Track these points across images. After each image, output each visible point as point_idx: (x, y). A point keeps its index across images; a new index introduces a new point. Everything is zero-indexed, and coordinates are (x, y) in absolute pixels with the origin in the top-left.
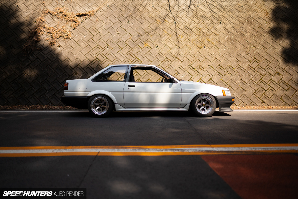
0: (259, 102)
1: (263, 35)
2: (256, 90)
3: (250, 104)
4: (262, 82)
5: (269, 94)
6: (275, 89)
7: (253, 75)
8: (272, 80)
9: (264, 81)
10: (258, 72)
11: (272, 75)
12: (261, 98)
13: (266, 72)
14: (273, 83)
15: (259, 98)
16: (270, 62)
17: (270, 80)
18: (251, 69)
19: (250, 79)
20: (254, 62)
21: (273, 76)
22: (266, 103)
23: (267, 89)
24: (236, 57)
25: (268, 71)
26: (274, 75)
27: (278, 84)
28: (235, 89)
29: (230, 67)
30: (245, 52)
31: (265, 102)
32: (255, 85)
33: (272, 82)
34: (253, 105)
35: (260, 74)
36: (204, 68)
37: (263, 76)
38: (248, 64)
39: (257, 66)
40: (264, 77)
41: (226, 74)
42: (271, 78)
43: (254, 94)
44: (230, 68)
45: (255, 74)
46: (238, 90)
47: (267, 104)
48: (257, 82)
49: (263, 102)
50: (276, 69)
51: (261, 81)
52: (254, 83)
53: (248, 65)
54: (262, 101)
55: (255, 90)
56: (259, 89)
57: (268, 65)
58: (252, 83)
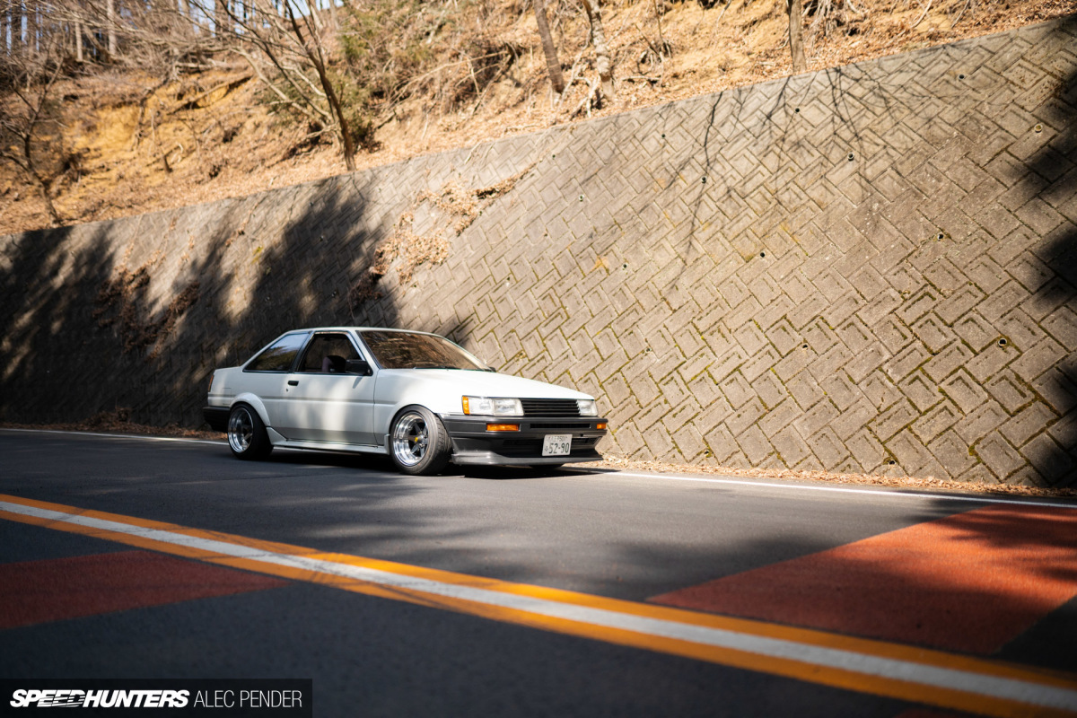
0: (877, 459)
1: (1002, 183)
2: (882, 409)
3: (837, 465)
4: (920, 380)
5: (930, 427)
6: (960, 409)
7: (895, 350)
8: (966, 370)
9: (930, 373)
10: (919, 339)
11: (973, 351)
12: (890, 445)
13: (952, 336)
14: (964, 382)
15: (883, 441)
16: (988, 296)
17: (956, 371)
18: (895, 328)
19: (877, 366)
20: (922, 297)
21: (976, 354)
22: (902, 464)
23: (928, 406)
24: (855, 285)
25: (960, 334)
26: (983, 350)
27: (984, 388)
28: (806, 405)
29: (821, 323)
30: (901, 261)
31: (897, 461)
32: (886, 391)
33: (960, 378)
34: (848, 468)
35: (926, 346)
36: (732, 331)
37: (934, 354)
38: (890, 310)
39: (926, 313)
40: (935, 359)
41: (794, 350)
42: (962, 362)
43: (870, 425)
44: (819, 327)
45: (904, 347)
46: (813, 410)
47: (904, 468)
48: (897, 378)
49: (892, 460)
50: (998, 325)
51: (918, 373)
52: (887, 382)
53: (891, 313)
54: (887, 455)
55: (878, 409)
56: (895, 406)
57: (971, 309)
58: (878, 382)
